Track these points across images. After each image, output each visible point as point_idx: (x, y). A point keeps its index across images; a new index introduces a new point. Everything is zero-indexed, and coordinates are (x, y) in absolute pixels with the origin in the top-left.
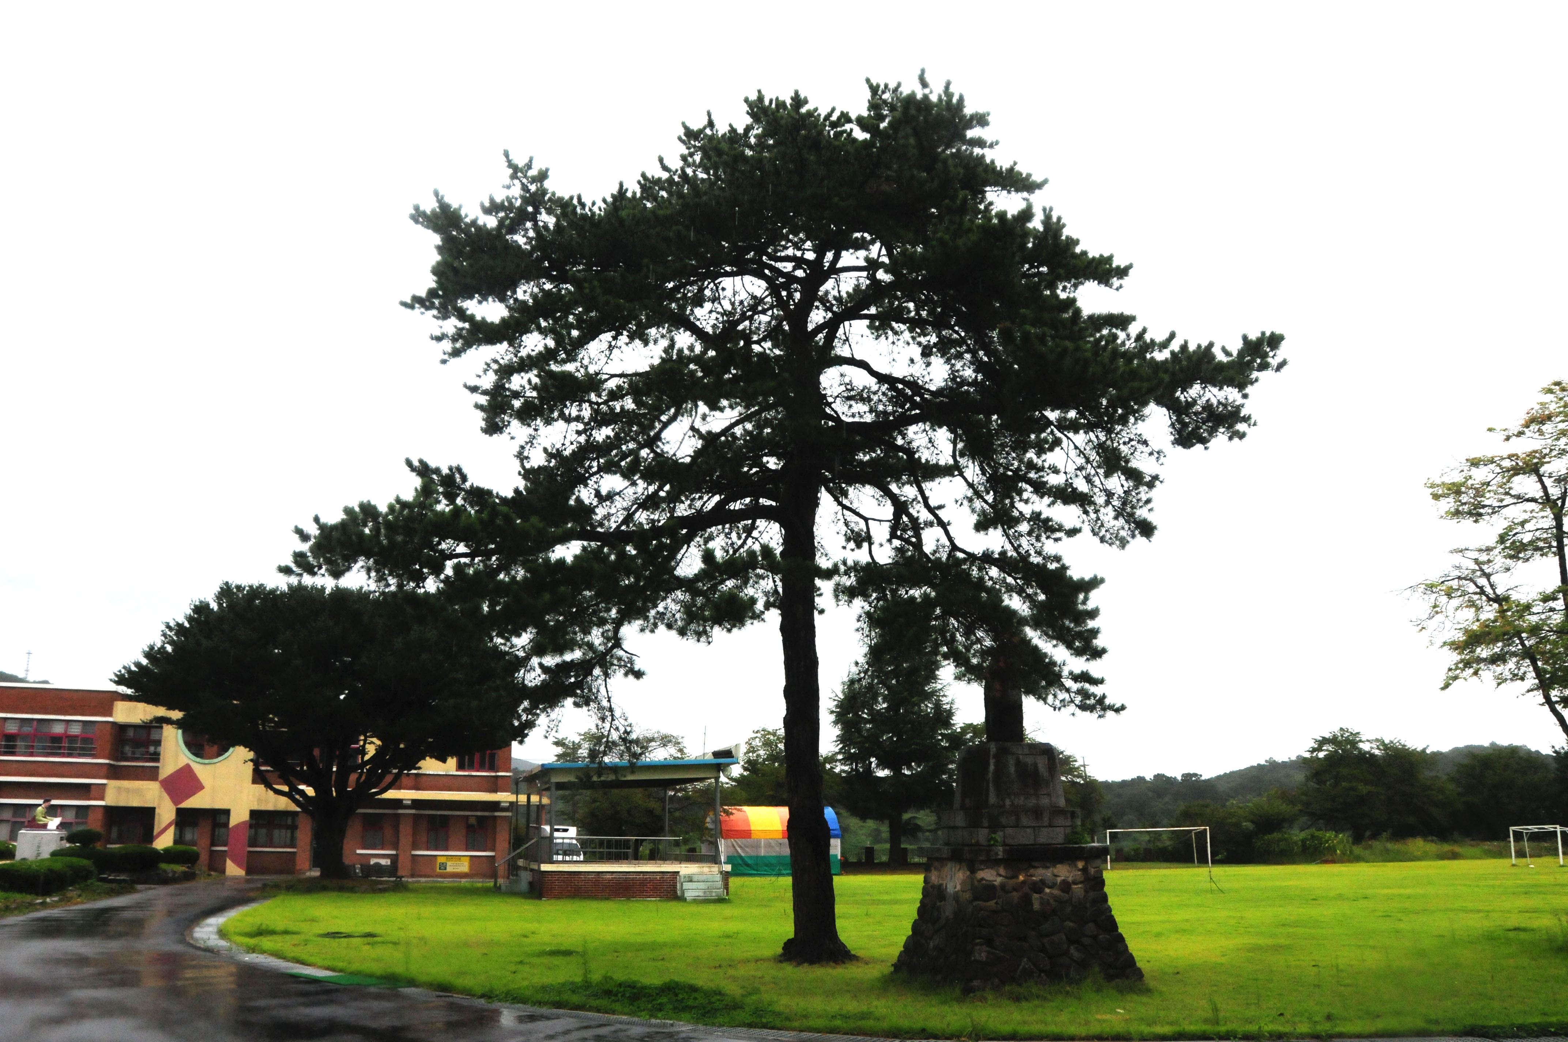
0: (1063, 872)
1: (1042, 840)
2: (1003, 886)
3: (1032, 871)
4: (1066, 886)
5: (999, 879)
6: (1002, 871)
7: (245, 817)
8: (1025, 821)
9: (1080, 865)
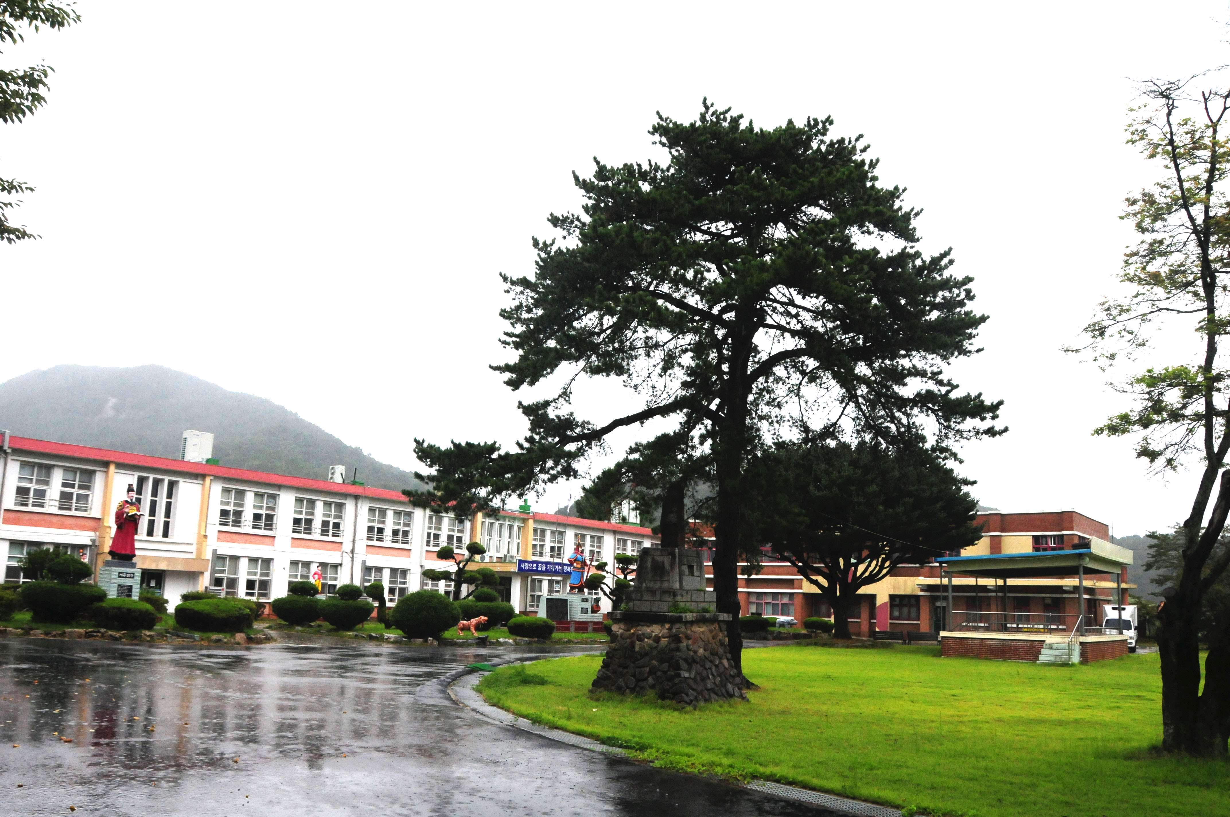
0: (656, 630)
1: (654, 609)
2: (622, 634)
3: (639, 628)
4: (657, 639)
5: (621, 631)
6: (622, 626)
7: (886, 599)
8: (646, 597)
9: (667, 626)
